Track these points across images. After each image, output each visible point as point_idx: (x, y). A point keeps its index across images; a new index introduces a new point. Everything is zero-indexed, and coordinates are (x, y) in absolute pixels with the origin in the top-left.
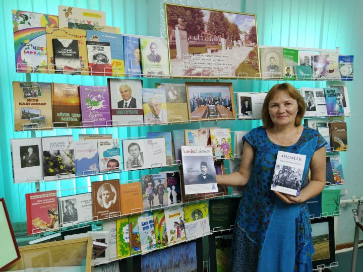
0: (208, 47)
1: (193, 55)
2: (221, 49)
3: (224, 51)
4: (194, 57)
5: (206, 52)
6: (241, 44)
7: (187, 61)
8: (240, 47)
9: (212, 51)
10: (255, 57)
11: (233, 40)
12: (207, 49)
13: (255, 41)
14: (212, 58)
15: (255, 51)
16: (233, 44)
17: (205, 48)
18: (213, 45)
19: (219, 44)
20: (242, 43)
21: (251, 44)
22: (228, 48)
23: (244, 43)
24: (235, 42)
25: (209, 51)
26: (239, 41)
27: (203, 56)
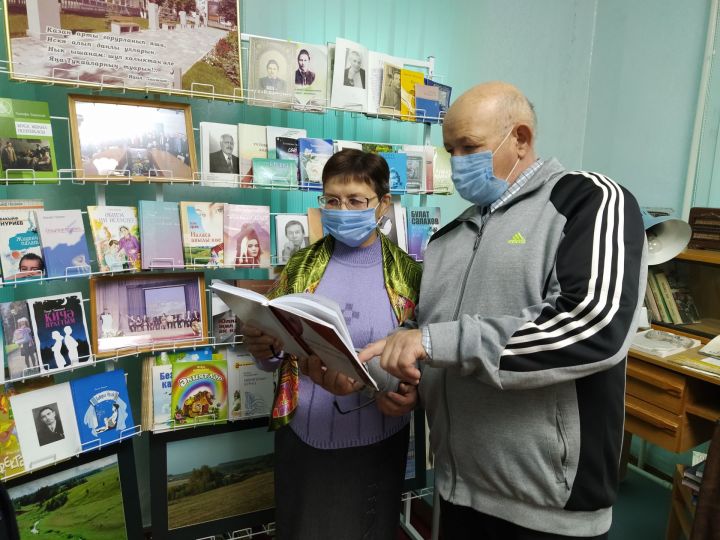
0: (112, 18)
1: (74, 33)
2: (147, 27)
3: (153, 32)
4: (76, 37)
5: (108, 28)
6: (197, 21)
7: (55, 45)
8: (196, 27)
9: (124, 30)
10: (230, 53)
11: (178, 10)
12: (109, 23)
13: (233, 19)
14: (122, 45)
15: (231, 41)
16: (177, 19)
17: (104, 20)
18: (126, 15)
19: (143, 15)
20: (201, 19)
21: (223, 23)
22: (165, 26)
23: (205, 19)
24: (182, 14)
25: (116, 28)
26: (194, 14)
27: (100, 38)
